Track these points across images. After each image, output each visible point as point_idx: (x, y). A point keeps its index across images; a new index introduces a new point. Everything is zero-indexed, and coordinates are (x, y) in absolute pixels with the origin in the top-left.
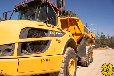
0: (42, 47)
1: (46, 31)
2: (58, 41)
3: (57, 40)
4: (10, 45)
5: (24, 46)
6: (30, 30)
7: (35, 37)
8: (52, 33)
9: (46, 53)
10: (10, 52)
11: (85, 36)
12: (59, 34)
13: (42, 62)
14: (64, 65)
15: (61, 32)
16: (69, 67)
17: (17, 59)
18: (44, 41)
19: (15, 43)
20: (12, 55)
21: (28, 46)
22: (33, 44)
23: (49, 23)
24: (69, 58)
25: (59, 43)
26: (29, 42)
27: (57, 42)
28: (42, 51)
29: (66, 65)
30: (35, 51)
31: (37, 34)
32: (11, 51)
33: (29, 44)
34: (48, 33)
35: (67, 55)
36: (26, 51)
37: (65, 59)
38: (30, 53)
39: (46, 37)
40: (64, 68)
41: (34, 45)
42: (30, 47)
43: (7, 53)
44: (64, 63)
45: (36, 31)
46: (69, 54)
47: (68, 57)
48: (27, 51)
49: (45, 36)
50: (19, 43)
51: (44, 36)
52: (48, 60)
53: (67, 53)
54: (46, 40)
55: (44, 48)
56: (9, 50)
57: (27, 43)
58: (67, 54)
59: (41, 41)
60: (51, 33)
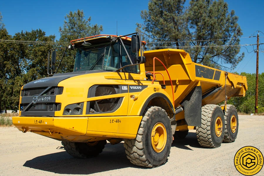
0: (111, 105)
1: (117, 86)
2: (134, 98)
3: (131, 96)
4: (79, 104)
5: (92, 105)
6: (97, 87)
7: (104, 95)
8: (125, 88)
9: (116, 112)
10: (78, 111)
11: (199, 85)
12: (135, 88)
13: (111, 122)
14: (143, 130)
15: (139, 85)
16: (152, 135)
17: (87, 118)
18: (114, 99)
19: (84, 102)
20: (81, 113)
21: (96, 104)
22: (101, 102)
23: (123, 71)
24: (152, 122)
25: (135, 100)
26: (97, 100)
27: (132, 99)
28: (111, 110)
29: (146, 131)
30: (104, 111)
31: (105, 91)
32: (80, 110)
33: (97, 103)
34: (119, 88)
35: (148, 118)
36: (93, 110)
37: (145, 123)
38: (98, 113)
39: (116, 94)
40: (142, 135)
41: (102, 104)
42: (98, 106)
43: (77, 112)
44: (143, 129)
45: (104, 88)
46: (153, 116)
47: (150, 120)
48: (95, 110)
49: (116, 92)
50: (87, 102)
51: (114, 93)
52: (118, 121)
53: (149, 114)
54: (116, 98)
55: (114, 107)
56: (78, 109)
57: (95, 102)
58: (148, 116)
59: (110, 99)
60: (123, 89)
